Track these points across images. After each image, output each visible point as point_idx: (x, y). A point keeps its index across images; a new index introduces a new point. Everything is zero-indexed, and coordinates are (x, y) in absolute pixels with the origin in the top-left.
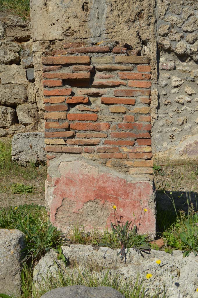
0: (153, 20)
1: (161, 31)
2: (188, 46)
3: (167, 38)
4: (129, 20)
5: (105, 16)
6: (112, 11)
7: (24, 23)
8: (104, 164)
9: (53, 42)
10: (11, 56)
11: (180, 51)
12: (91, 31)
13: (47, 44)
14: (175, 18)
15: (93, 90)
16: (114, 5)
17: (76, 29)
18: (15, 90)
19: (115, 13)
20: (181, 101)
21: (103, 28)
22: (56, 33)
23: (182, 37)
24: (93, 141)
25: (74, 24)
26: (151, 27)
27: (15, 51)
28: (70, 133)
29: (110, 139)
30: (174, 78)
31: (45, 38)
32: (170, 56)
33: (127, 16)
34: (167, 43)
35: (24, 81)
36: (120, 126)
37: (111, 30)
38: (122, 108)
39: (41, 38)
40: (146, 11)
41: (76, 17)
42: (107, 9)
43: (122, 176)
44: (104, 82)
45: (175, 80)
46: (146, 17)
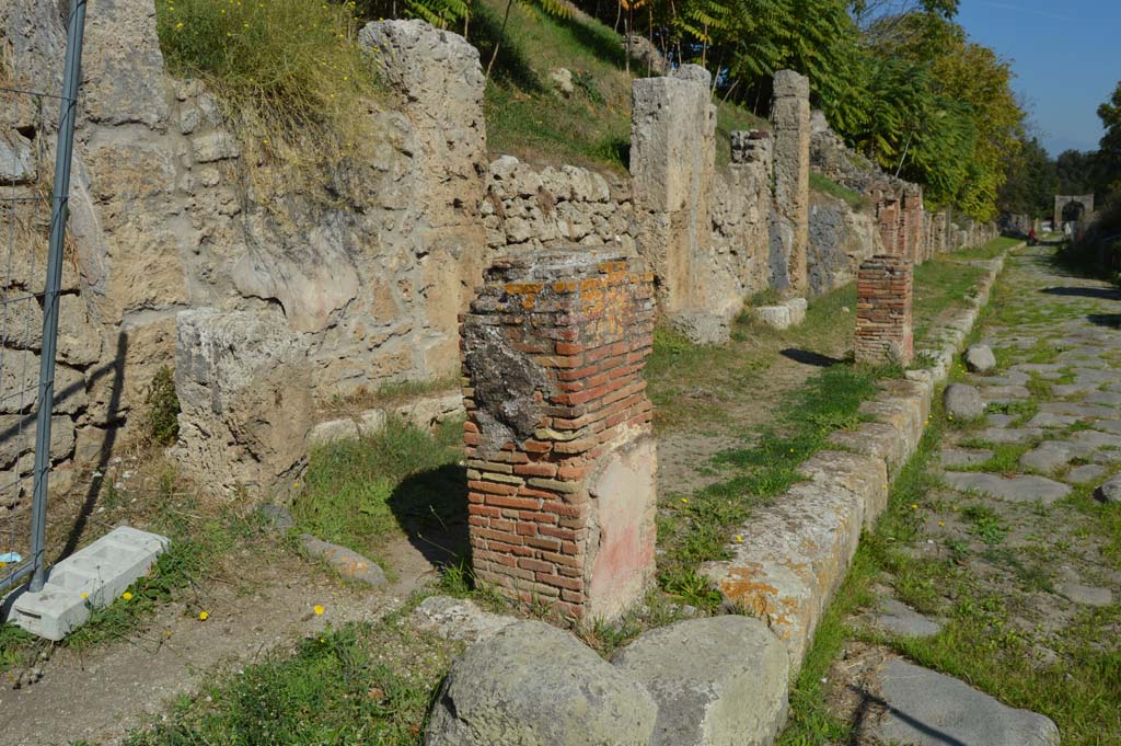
2: (720, 217)
4: (705, 192)
5: (697, 188)
7: (620, 183)
9: (675, 214)
12: (692, 203)
13: (673, 216)
16: (701, 177)
17: (686, 201)
19: (701, 185)
21: (696, 200)
22: (677, 204)
23: (719, 209)
25: (686, 195)
26: (711, 199)
31: (673, 209)
33: (704, 189)
37: (698, 202)
40: (711, 184)
41: (686, 188)
42: (698, 181)
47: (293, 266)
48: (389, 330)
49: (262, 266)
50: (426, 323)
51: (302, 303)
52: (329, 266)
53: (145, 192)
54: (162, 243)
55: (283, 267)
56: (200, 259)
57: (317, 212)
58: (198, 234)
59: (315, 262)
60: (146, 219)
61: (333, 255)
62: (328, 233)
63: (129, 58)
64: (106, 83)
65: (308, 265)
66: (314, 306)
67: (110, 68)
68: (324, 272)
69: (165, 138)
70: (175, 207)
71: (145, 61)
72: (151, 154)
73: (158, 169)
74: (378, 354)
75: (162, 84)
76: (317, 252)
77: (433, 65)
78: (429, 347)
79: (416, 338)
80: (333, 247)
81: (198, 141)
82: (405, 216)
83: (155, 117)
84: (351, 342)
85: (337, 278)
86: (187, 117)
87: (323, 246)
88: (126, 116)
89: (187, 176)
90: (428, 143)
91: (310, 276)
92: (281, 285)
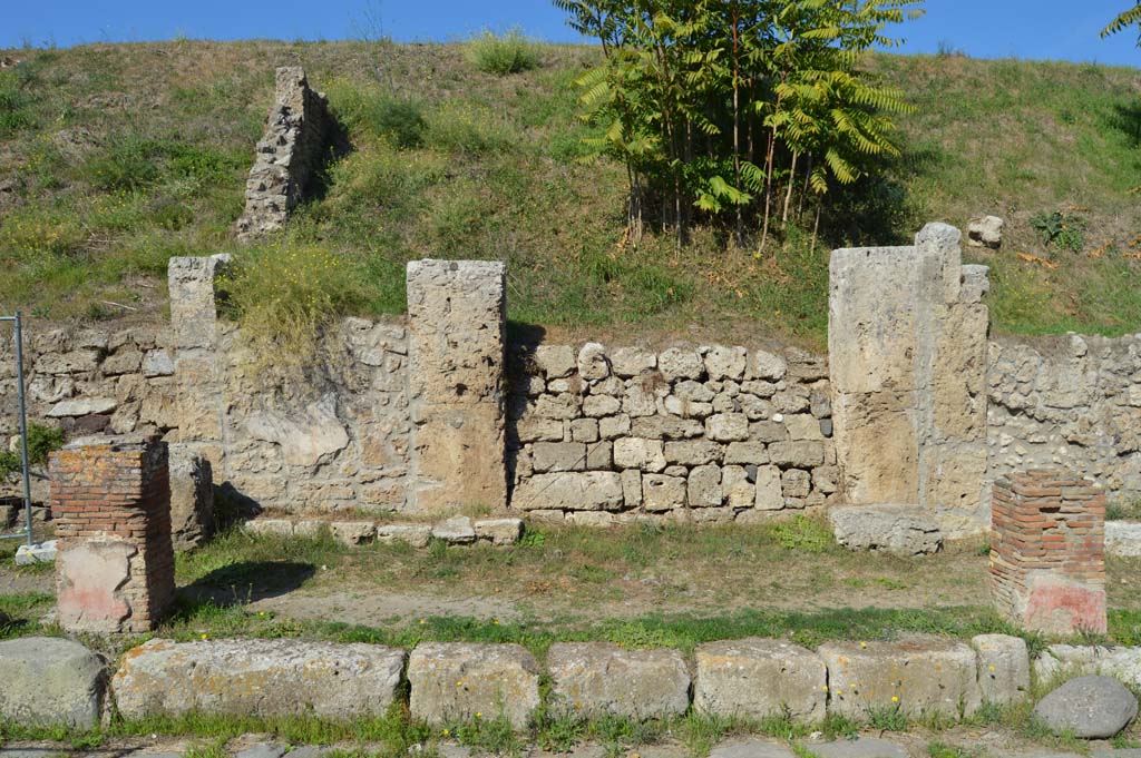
0: (983, 369)
1: (993, 382)
2: (1021, 398)
3: (998, 389)
4: (957, 369)
5: (930, 365)
6: (939, 358)
7: (811, 360)
8: (1068, 577)
9: (869, 394)
10: (801, 403)
11: (1013, 405)
12: (915, 382)
13: (863, 397)
14: (1008, 366)
15: (1059, 515)
16: (942, 352)
17: (897, 380)
18: (811, 449)
19: (943, 361)
20: (1012, 463)
21: (929, 378)
22: (874, 384)
23: (1015, 388)
24: (1060, 557)
25: (895, 374)
26: (982, 377)
27: (804, 397)
28: (1043, 552)
29: (1074, 556)
30: (1004, 436)
31: (861, 390)
32: (1000, 410)
33: (955, 365)
34: (998, 396)
35: (819, 436)
36: (1081, 545)
37: (937, 381)
38: (1084, 530)
39: (855, 390)
40: (977, 359)
41: (897, 366)
42: (933, 357)
43: (1082, 586)
44: (1070, 509)
45: (1006, 438)
46: (976, 365)
47: (291, 425)
48: (381, 473)
49: (268, 423)
50: (420, 472)
51: (298, 448)
52: (321, 426)
53: (200, 382)
54: (207, 408)
55: (285, 425)
56: (230, 417)
57: (316, 393)
58: (228, 405)
59: (309, 423)
60: (198, 395)
61: (327, 420)
62: (321, 406)
63: (196, 316)
64: (183, 330)
65: (304, 424)
66: (308, 450)
67: (185, 322)
68: (318, 430)
69: (214, 355)
70: (217, 390)
71: (205, 316)
72: (205, 363)
73: (207, 370)
74: (368, 487)
75: (213, 327)
76: (311, 416)
77: (434, 289)
78: (421, 490)
79: (409, 481)
80: (325, 415)
81: (230, 355)
82: (399, 396)
83: (208, 344)
84: (342, 475)
85: (328, 435)
86: (223, 344)
87: (317, 414)
88: (192, 345)
89: (224, 373)
90: (426, 344)
91: (305, 431)
92: (282, 435)
